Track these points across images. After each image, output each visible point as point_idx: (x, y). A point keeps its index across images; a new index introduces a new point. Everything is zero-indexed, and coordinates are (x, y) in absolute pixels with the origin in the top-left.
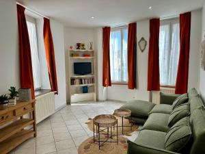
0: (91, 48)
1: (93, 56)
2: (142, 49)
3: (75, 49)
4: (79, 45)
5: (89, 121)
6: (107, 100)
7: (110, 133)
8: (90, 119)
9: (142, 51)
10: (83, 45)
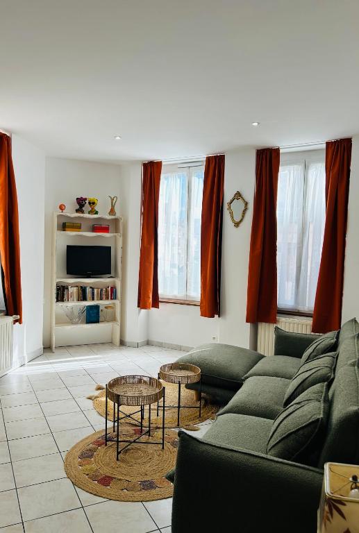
0: (112, 212)
1: (117, 230)
2: (237, 219)
3: (70, 212)
4: (81, 202)
5: (97, 393)
6: (148, 343)
7: (145, 423)
8: (99, 388)
9: (237, 225)
10: (92, 203)
